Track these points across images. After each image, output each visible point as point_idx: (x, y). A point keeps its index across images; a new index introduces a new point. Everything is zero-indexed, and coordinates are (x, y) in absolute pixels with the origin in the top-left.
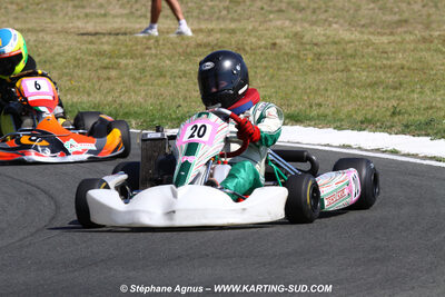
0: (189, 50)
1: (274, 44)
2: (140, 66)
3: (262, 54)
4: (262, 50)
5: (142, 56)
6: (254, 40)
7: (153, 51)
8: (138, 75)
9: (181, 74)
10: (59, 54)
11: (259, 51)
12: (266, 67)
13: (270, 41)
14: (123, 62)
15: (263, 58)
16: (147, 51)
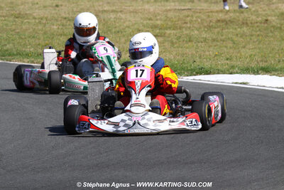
0: (211, 24)
1: (267, 20)
2: (178, 35)
3: (257, 26)
4: (258, 24)
5: (180, 28)
6: (254, 17)
7: (188, 25)
8: (174, 41)
9: (202, 40)
10: (128, 27)
11: (256, 25)
12: (258, 35)
13: (265, 18)
14: (168, 32)
15: (258, 29)
16: (184, 25)
